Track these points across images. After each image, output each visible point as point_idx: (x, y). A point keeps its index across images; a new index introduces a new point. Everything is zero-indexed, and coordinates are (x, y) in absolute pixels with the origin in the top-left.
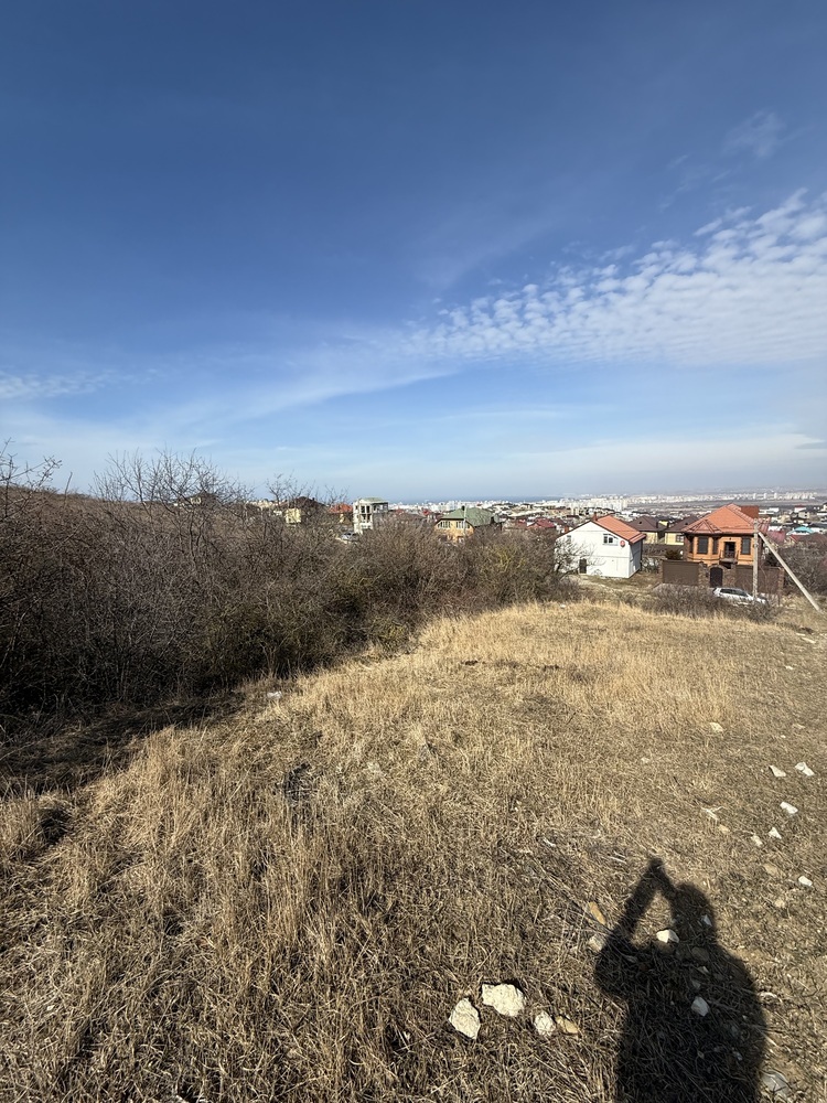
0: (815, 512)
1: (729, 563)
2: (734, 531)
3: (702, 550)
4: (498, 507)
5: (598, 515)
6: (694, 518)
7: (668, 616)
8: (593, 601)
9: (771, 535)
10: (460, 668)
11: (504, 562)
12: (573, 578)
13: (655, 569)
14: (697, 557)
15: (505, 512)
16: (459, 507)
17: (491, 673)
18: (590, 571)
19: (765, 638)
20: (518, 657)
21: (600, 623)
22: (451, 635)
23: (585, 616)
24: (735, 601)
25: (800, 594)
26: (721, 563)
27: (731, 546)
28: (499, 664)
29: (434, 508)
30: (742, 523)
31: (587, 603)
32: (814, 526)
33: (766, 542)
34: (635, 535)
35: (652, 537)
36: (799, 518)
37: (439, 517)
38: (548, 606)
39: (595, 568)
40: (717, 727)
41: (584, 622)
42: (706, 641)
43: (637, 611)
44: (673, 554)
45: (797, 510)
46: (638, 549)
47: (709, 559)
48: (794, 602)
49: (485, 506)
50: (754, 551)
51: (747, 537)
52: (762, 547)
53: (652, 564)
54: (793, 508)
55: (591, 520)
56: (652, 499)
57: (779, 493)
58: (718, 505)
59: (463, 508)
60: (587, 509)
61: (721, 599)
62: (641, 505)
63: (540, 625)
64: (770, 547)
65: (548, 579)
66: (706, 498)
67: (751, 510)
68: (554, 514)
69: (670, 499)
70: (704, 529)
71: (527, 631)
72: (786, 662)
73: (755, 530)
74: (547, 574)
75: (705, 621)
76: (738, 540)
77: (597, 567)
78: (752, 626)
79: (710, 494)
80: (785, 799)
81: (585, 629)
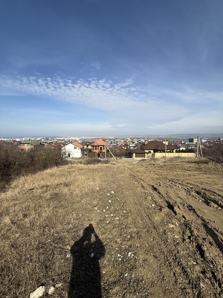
0: (115, 140)
1: (101, 152)
2: (102, 145)
3: (96, 149)
4: (43, 139)
5: (72, 142)
6: (94, 142)
7: (89, 165)
8: (72, 164)
9: (108, 146)
10: (27, 192)
11: (45, 156)
12: (66, 159)
13: (86, 155)
14: (95, 151)
15: (45, 141)
16: (28, 139)
17: (39, 191)
18: (71, 156)
19: (107, 167)
20: (48, 184)
21: (73, 170)
22: (24, 182)
23: (69, 168)
24: (102, 160)
25: (113, 157)
26: (100, 152)
27: (101, 148)
28: (42, 187)
29: (18, 140)
30: (103, 143)
31: (70, 165)
32: (115, 143)
33: (107, 147)
34: (81, 146)
35: (85, 147)
36: (112, 142)
37: (20, 143)
38: (59, 167)
39: (72, 155)
40: (98, 188)
41: (69, 170)
42: (96, 169)
43: (82, 165)
44: (90, 151)
45: (112, 140)
46: (83, 150)
47: (97, 151)
48: (112, 159)
49: (38, 139)
50: (105, 149)
51: (104, 146)
52: (106, 148)
53: (86, 153)
54: (111, 140)
55: (70, 143)
56: (85, 138)
57: (109, 137)
58: (98, 139)
59: (29, 140)
60: (70, 140)
61: (100, 160)
62: (83, 139)
63: (56, 173)
64: (108, 148)
65: (59, 160)
66: (96, 137)
67: (104, 140)
68: (60, 142)
69: (89, 138)
70: (96, 145)
71: (52, 175)
72: (110, 171)
73: (105, 144)
74: (59, 158)
75: (97, 165)
76: (102, 147)
77: (73, 155)
78: (105, 165)
79: (97, 137)
80: (109, 200)
81: (69, 172)
